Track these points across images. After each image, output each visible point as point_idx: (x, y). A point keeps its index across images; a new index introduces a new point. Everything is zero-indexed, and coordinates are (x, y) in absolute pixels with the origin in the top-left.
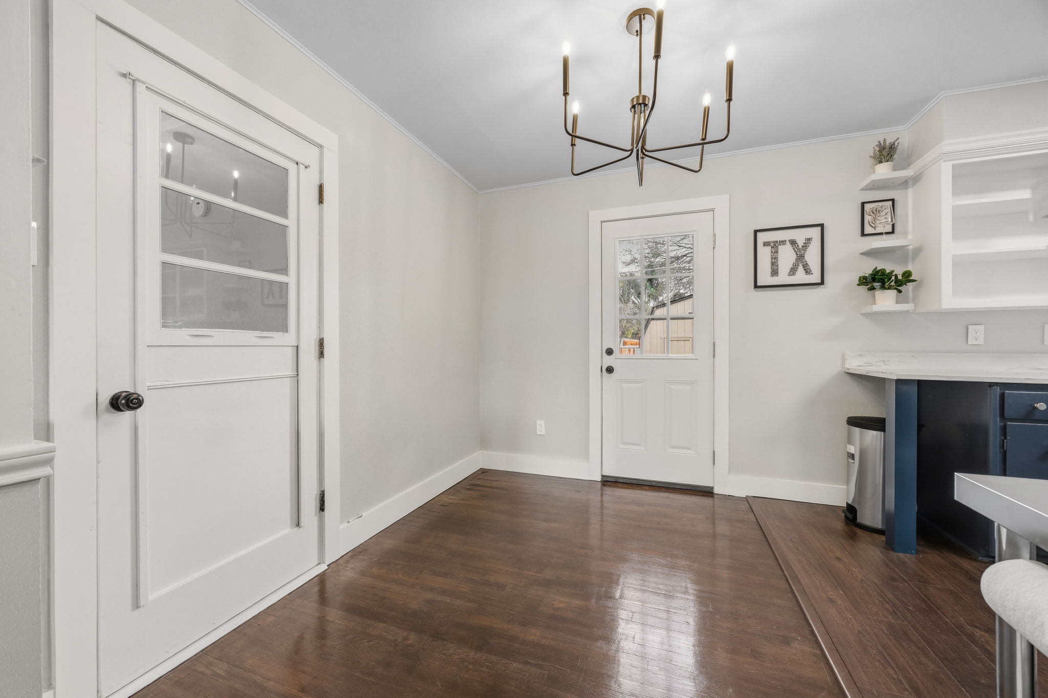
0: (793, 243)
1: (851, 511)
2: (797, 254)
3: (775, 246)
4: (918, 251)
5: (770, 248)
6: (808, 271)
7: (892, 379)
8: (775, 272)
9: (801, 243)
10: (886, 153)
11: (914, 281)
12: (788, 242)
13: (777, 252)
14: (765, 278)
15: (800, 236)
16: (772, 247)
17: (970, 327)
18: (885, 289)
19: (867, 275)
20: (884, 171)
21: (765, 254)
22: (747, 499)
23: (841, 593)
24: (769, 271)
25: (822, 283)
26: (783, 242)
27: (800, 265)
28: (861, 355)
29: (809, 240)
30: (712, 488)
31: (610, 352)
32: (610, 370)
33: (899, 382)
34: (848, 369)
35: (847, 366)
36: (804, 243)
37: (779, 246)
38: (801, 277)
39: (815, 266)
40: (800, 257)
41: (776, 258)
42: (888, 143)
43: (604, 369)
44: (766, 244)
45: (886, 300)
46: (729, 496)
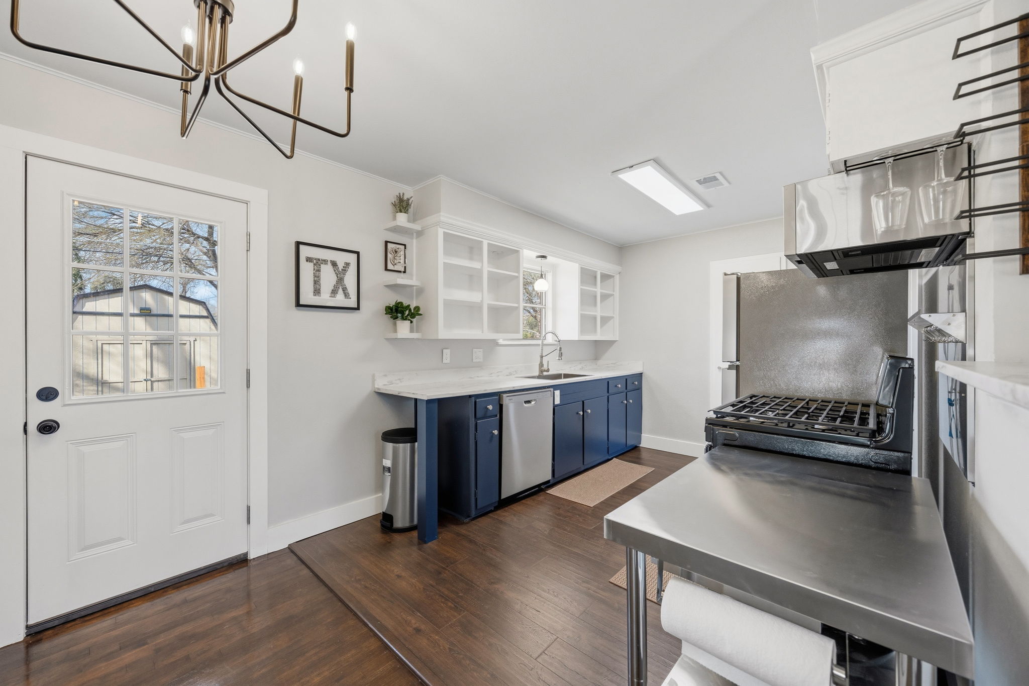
0: (334, 264)
1: (386, 520)
2: (338, 277)
3: (318, 263)
4: (420, 291)
5: (312, 264)
6: (347, 295)
7: (423, 400)
8: (317, 292)
9: (341, 266)
10: (402, 205)
11: (421, 315)
12: (329, 262)
13: (319, 271)
14: (307, 297)
15: (341, 258)
16: (314, 264)
17: (444, 350)
18: (405, 320)
19: (391, 306)
20: (402, 219)
21: (307, 270)
22: (290, 549)
23: (419, 616)
24: (312, 289)
25: (358, 308)
26: (325, 262)
27: (340, 287)
28: (385, 376)
29: (347, 265)
30: (246, 554)
31: (48, 394)
32: (47, 428)
33: (429, 402)
34: (378, 389)
35: (376, 386)
36: (343, 267)
37: (322, 265)
38: (340, 300)
39: (352, 291)
40: (340, 280)
41: (319, 277)
42: (405, 198)
43: (32, 427)
44: (309, 260)
45: (403, 328)
46: (268, 554)
